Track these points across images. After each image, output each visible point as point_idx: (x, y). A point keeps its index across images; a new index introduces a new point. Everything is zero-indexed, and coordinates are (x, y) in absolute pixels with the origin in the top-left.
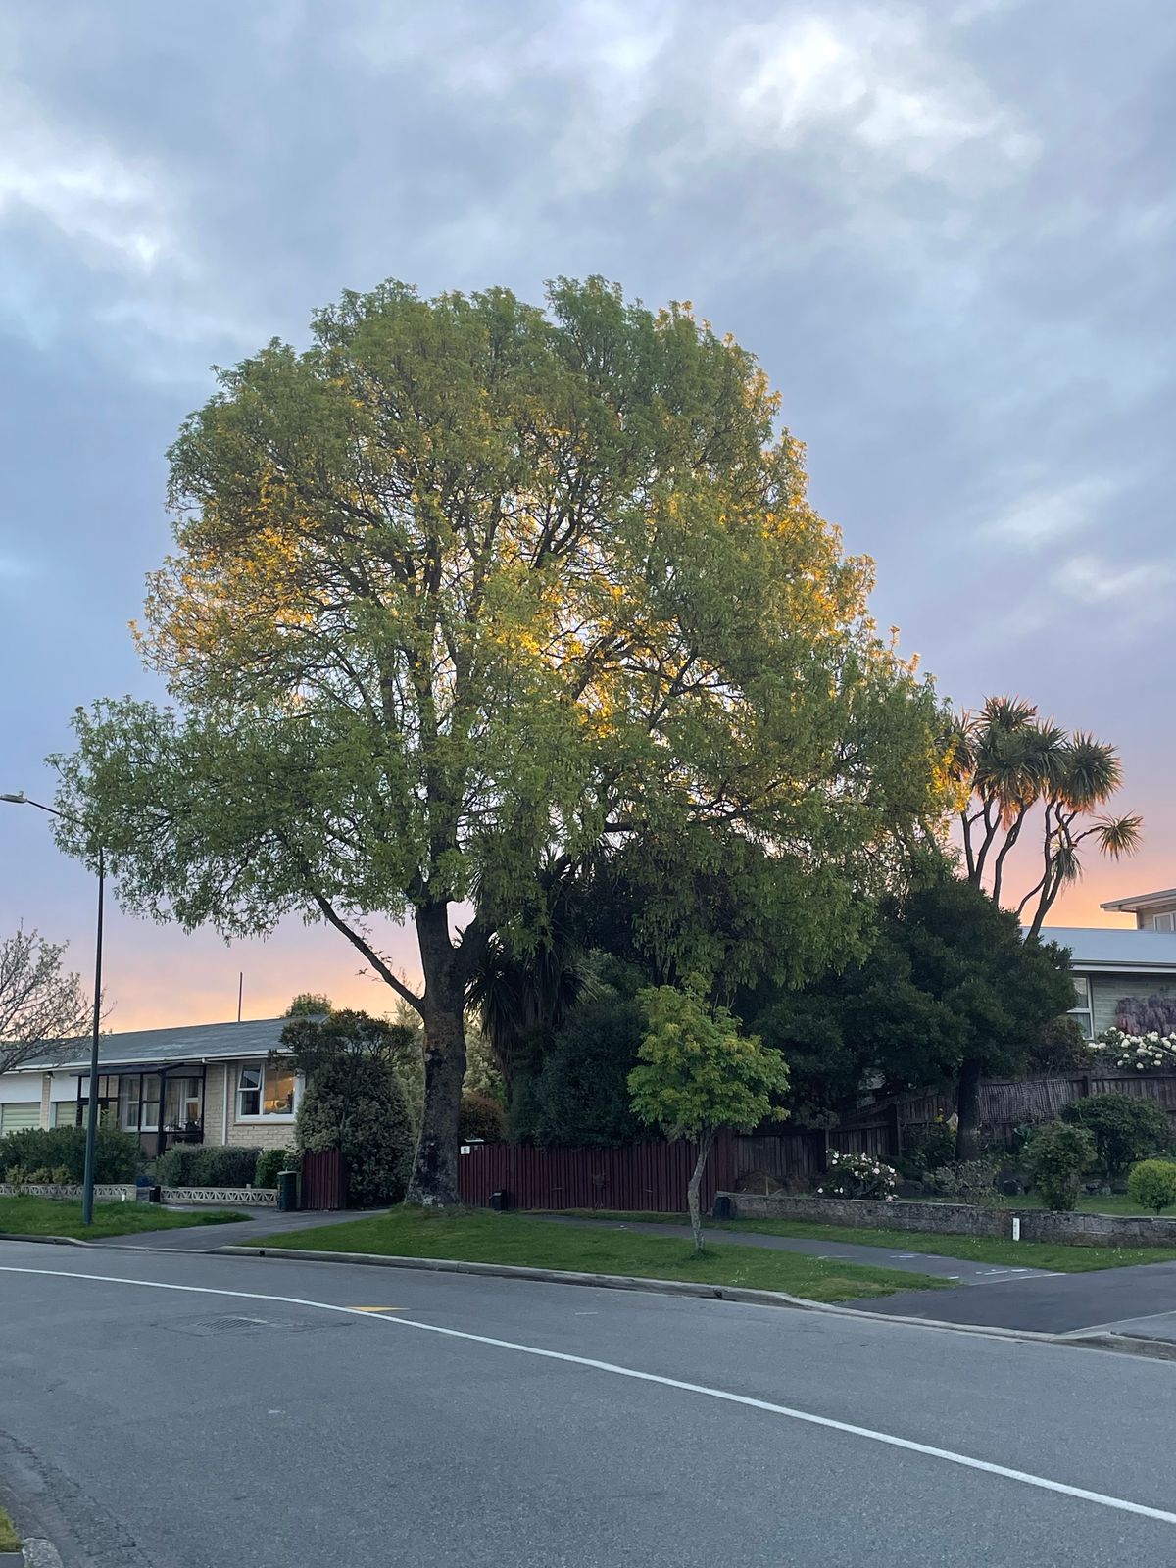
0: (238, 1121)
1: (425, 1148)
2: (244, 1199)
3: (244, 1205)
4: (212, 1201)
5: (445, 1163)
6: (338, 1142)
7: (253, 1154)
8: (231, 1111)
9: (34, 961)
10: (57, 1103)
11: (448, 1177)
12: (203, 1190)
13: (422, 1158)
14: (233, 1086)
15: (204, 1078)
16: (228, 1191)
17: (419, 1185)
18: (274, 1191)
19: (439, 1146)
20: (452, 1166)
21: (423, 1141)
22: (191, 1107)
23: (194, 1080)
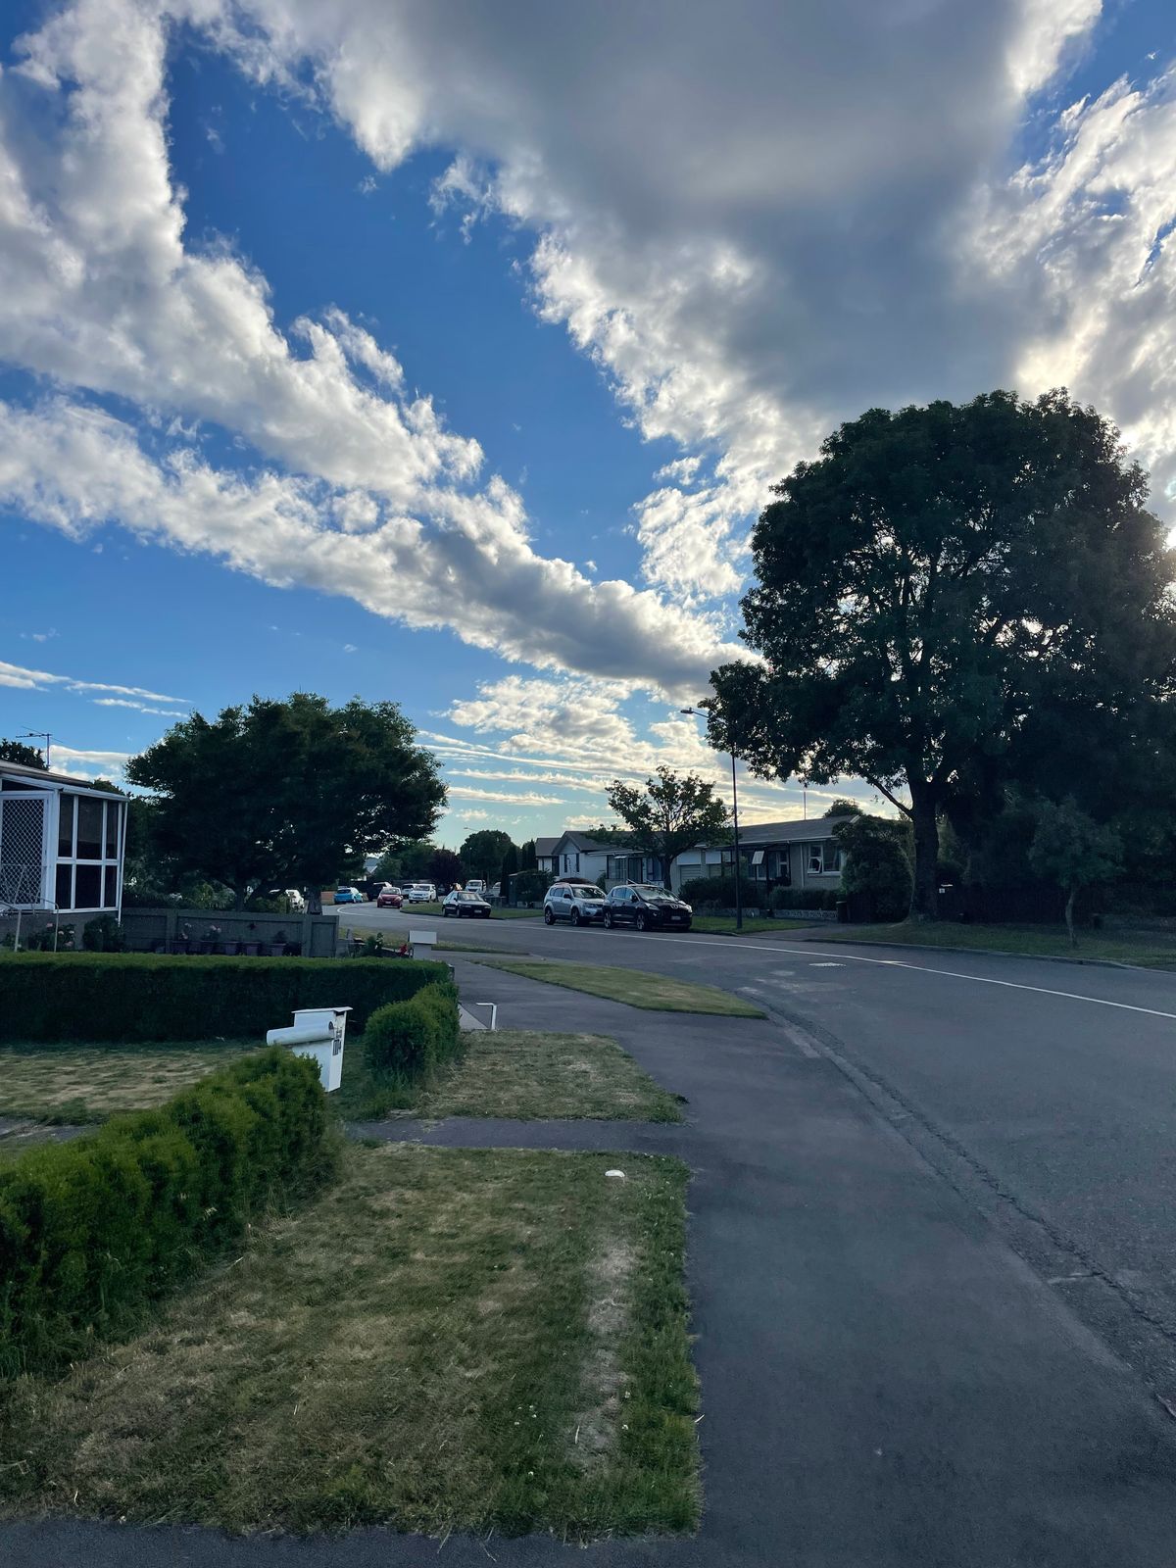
0: (810, 875)
1: (918, 889)
2: (820, 916)
5: (930, 897)
7: (821, 892)
8: (805, 869)
10: (711, 865)
11: (933, 905)
12: (795, 911)
13: (916, 895)
14: (805, 856)
15: (789, 851)
16: (809, 912)
17: (916, 909)
18: (834, 912)
19: (926, 888)
20: (934, 899)
21: (917, 886)
22: (784, 868)
23: (784, 852)
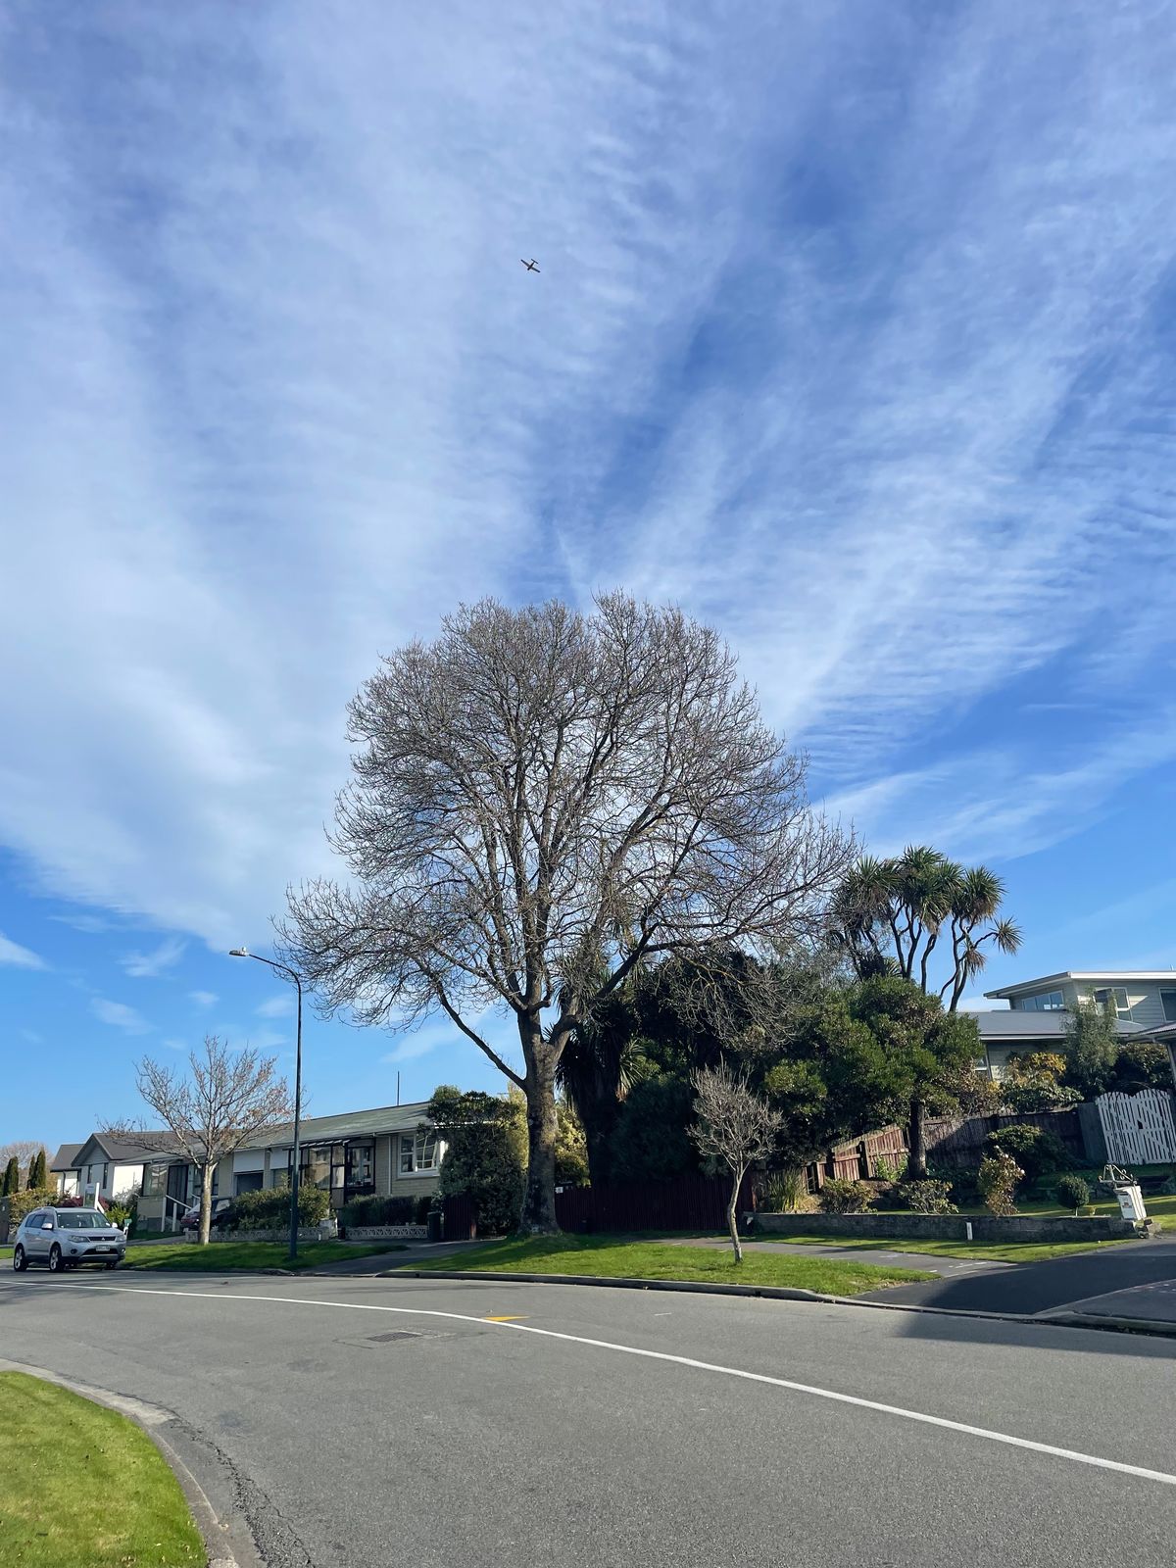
0: (399, 1177)
1: (531, 1189)
2: (404, 1234)
3: (404, 1239)
4: (383, 1236)
5: (546, 1200)
6: (469, 1188)
7: (408, 1201)
8: (394, 1170)
9: (256, 1070)
10: (275, 1170)
11: (549, 1210)
12: (376, 1229)
13: (530, 1197)
14: (394, 1153)
15: (374, 1147)
16: (393, 1228)
17: (529, 1218)
18: (425, 1227)
19: (542, 1187)
20: (552, 1202)
21: (530, 1185)
22: (367, 1169)
23: (368, 1149)
